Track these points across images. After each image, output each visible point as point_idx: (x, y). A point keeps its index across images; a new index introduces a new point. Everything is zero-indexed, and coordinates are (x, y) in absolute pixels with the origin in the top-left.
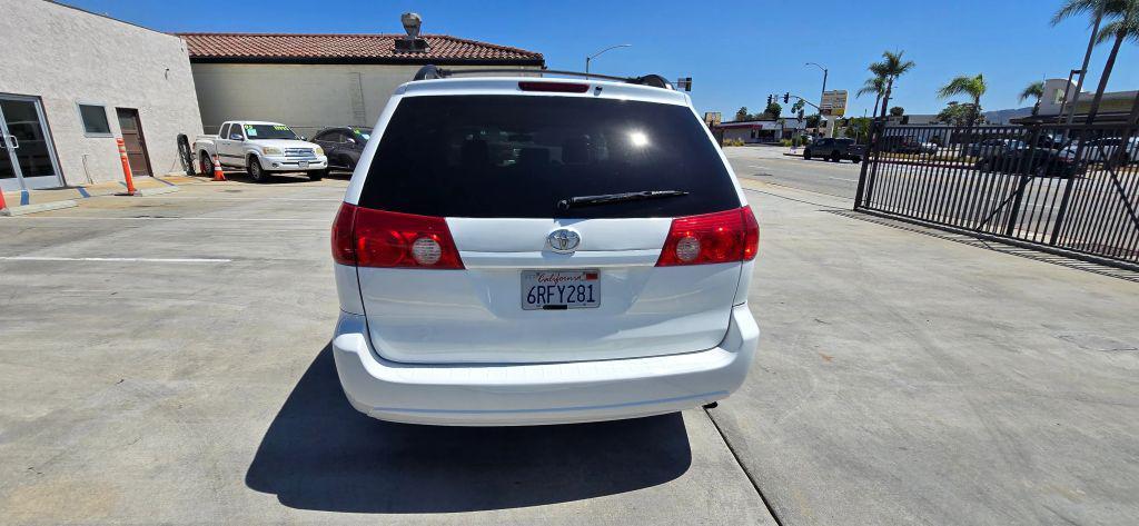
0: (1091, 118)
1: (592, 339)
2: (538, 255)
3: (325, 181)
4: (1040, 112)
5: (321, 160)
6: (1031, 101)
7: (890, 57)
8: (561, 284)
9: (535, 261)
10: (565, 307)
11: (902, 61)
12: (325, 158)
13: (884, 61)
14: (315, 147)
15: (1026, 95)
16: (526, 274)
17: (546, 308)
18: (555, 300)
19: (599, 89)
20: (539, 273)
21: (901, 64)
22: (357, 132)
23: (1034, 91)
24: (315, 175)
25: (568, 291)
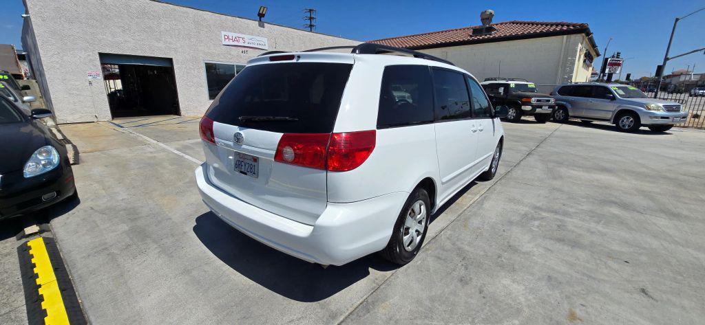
2: (233, 144)
8: (246, 161)
10: (246, 174)
17: (242, 172)
19: (299, 57)
20: (239, 154)
25: (247, 165)
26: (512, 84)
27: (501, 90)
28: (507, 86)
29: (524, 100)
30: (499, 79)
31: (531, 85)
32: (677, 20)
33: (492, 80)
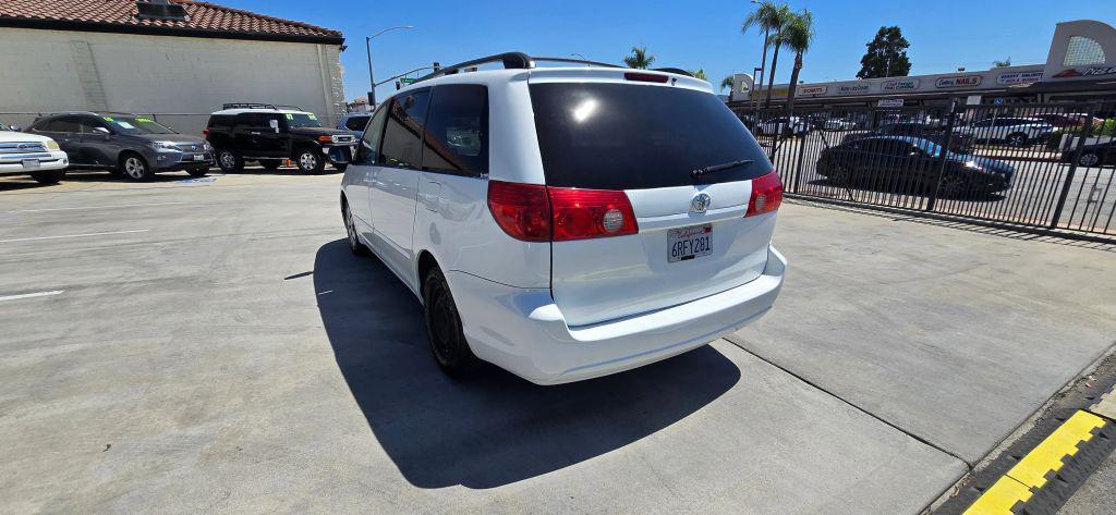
0: (768, 103)
1: (705, 281)
2: (686, 215)
3: (65, 185)
4: (734, 99)
5: (58, 158)
6: (727, 91)
7: (637, 52)
8: (691, 238)
9: (684, 220)
10: (692, 257)
11: (647, 56)
12: (63, 155)
13: (634, 55)
14: (45, 140)
15: (724, 85)
16: (671, 233)
17: (683, 259)
18: (688, 254)
19: (674, 80)
20: (678, 231)
21: (646, 59)
22: (109, 119)
23: (728, 82)
24: (47, 178)
25: (695, 243)
26: (289, 113)
27: (274, 124)
28: (281, 118)
29: (322, 138)
30: (258, 106)
31: (312, 117)
32: (368, 39)
33: (247, 106)
